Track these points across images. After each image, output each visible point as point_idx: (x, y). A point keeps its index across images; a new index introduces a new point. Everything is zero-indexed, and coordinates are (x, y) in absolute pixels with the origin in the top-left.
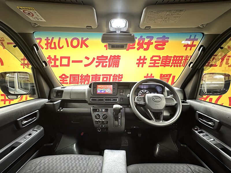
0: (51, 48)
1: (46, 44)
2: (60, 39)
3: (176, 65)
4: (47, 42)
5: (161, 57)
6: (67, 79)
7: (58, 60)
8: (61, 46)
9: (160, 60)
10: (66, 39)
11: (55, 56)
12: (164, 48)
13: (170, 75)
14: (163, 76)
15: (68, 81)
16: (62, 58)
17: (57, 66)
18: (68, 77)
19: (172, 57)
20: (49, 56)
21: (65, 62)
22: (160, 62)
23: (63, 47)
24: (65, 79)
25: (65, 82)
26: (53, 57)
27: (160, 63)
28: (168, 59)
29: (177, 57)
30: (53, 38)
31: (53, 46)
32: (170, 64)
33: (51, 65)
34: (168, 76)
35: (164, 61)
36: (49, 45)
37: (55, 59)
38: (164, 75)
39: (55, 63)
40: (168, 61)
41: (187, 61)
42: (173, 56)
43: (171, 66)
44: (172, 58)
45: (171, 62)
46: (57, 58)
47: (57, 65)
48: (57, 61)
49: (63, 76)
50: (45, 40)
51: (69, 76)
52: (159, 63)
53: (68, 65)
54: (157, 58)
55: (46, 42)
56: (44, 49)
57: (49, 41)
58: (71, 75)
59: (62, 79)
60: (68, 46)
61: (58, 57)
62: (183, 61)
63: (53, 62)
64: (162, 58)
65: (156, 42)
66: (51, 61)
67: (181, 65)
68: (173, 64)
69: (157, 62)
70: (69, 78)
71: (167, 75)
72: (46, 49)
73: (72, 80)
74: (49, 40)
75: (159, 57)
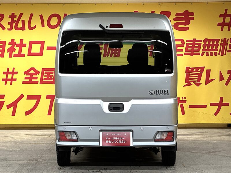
0: (17, 29)
1: (9, 23)
2: (32, 15)
3: (209, 52)
4: (12, 20)
5: (185, 41)
6: (38, 76)
7: (25, 45)
8: (32, 26)
9: (183, 46)
10: (41, 16)
11: (22, 41)
12: (187, 29)
13: (202, 68)
14: (190, 70)
15: (39, 80)
16: (31, 43)
17: (23, 55)
18: (38, 73)
19: (201, 41)
20: (13, 40)
21: (36, 48)
22: (184, 48)
23: (35, 27)
24: (33, 76)
25: (33, 80)
26: (18, 42)
27: (184, 50)
28: (197, 44)
29: (210, 41)
30: (21, 15)
31: (20, 25)
32: (201, 52)
33: (14, 53)
34: (200, 70)
35: (190, 47)
36: (14, 24)
37: (22, 45)
38: (192, 69)
39: (20, 50)
40: (196, 47)
41: (226, 46)
42: (203, 40)
43: (202, 55)
44: (203, 43)
45: (202, 48)
46: (24, 43)
47: (22, 53)
48: (23, 48)
49: (32, 72)
50: (10, 17)
51: (40, 70)
52: (182, 50)
53: (41, 54)
54: (180, 43)
55: (10, 20)
56: (6, 29)
57: (16, 19)
58: (43, 70)
59: (29, 76)
60: (43, 26)
61: (26, 42)
62: (220, 46)
63: (17, 49)
64: (186, 43)
65: (175, 19)
66: (15, 47)
67: (218, 52)
68: (205, 52)
69: (179, 48)
70: (40, 74)
71: (197, 69)
72: (8, 29)
73: (44, 77)
74: (16, 17)
75: (182, 40)
